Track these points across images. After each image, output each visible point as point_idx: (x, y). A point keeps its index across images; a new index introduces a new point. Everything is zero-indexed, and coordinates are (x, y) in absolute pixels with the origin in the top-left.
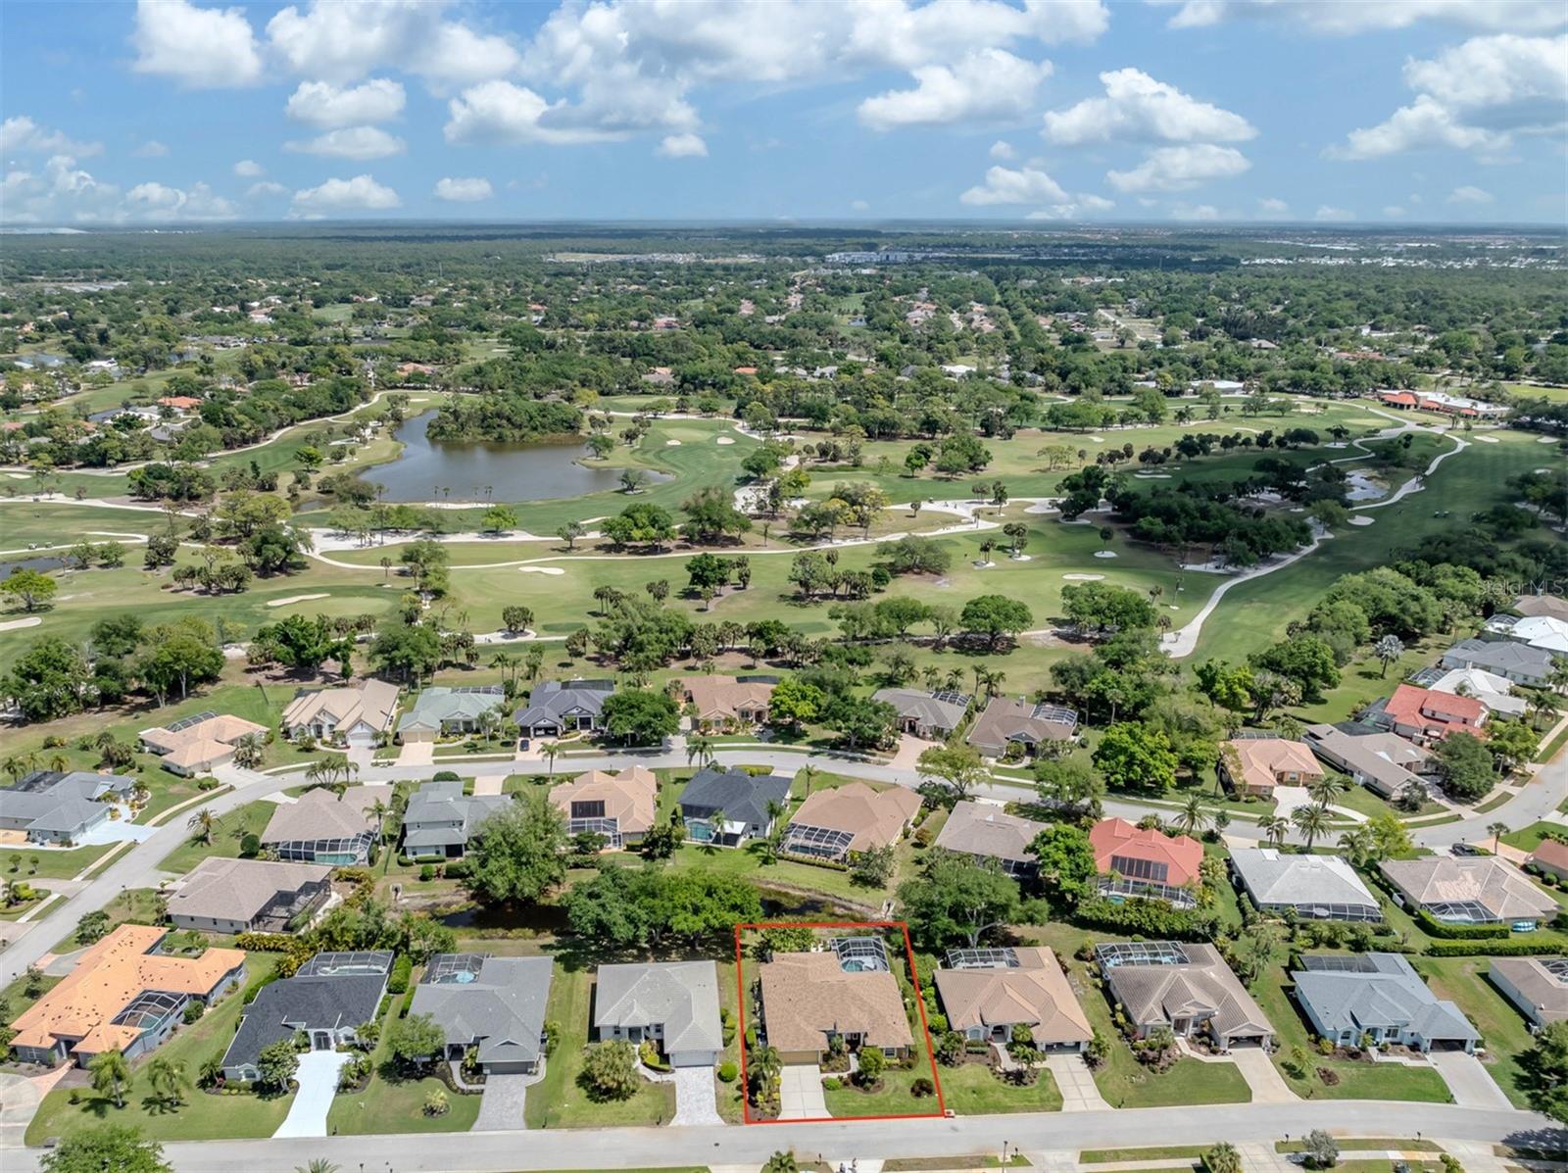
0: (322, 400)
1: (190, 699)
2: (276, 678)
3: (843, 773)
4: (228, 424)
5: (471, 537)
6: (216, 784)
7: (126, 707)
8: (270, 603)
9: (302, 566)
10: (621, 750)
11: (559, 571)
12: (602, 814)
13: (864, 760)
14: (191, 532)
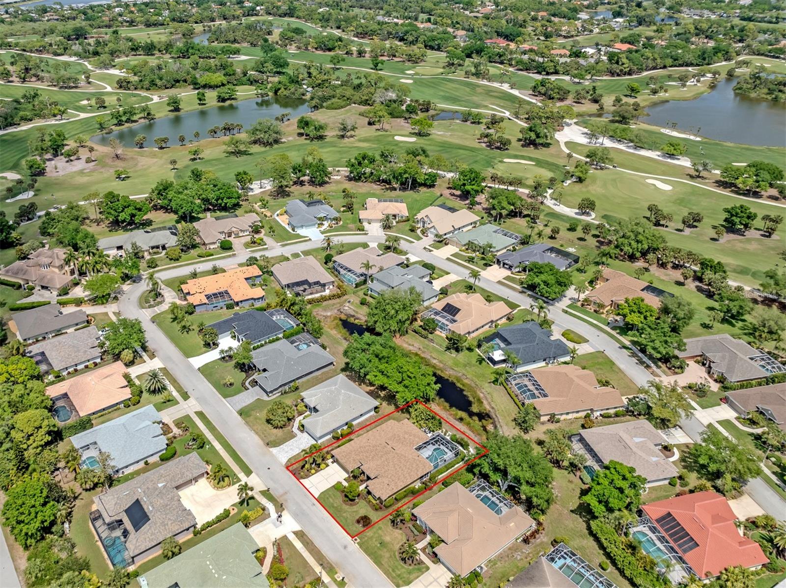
0: (689, 57)
1: (412, 192)
2: (453, 195)
3: (622, 366)
4: (617, 63)
5: (653, 154)
6: (363, 230)
7: (388, 186)
8: (505, 160)
9: (547, 145)
10: (530, 293)
11: (668, 188)
12: (454, 316)
13: (648, 367)
14: (527, 116)
